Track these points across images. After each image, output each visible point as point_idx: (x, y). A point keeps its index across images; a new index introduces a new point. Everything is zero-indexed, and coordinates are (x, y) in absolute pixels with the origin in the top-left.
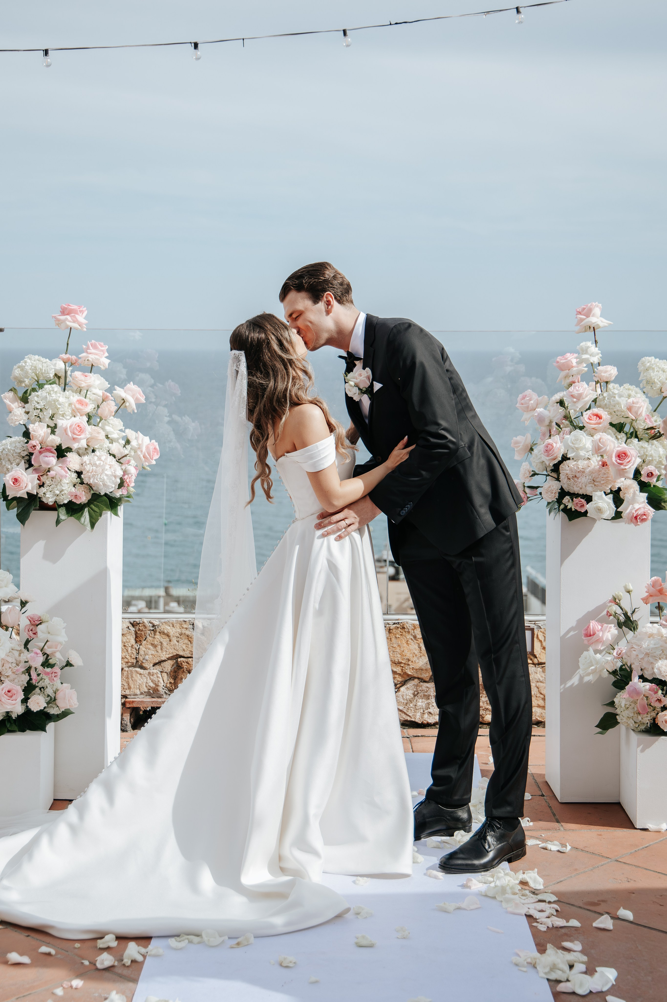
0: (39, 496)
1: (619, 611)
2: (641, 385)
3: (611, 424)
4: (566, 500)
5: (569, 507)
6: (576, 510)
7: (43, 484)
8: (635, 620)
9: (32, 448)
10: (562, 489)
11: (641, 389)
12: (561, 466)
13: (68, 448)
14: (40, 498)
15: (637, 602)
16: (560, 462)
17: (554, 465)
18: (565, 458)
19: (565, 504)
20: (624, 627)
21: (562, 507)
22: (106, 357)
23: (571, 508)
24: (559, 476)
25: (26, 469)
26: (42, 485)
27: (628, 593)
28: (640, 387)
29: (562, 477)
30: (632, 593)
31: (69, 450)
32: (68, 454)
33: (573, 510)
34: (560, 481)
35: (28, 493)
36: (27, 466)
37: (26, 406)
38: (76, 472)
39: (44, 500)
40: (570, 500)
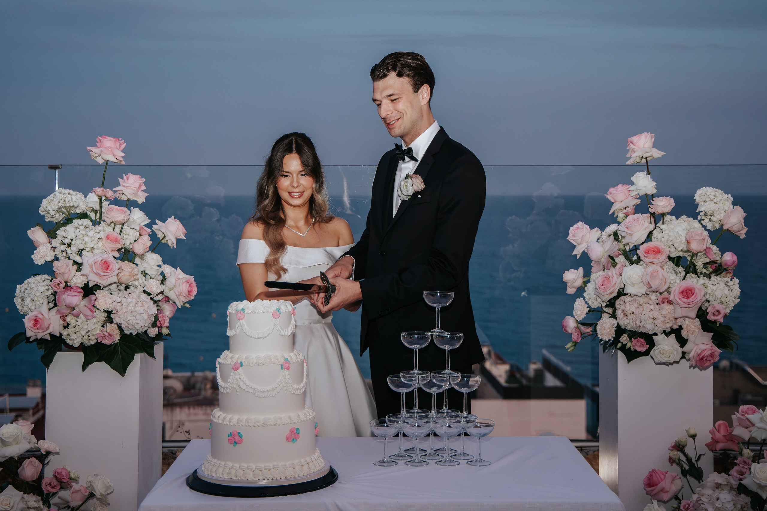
0: (63, 337)
1: (683, 458)
2: (699, 217)
3: (669, 258)
4: (624, 338)
5: (628, 347)
6: (635, 350)
7: (68, 324)
8: (700, 467)
9: (56, 287)
10: (619, 326)
11: (699, 221)
12: (617, 302)
13: (96, 285)
14: (64, 340)
15: (702, 449)
16: (616, 298)
17: (610, 301)
18: (621, 293)
19: (622, 343)
20: (688, 477)
21: (619, 345)
22: (143, 191)
23: (630, 347)
24: (614, 311)
25: (49, 310)
26: (66, 326)
27: (691, 439)
28: (698, 220)
29: (619, 313)
30: (696, 438)
31: (98, 287)
32: (97, 293)
33: (632, 350)
34: (616, 318)
35: (51, 335)
36: (52, 305)
37: (53, 241)
38: (105, 311)
39: (68, 342)
40: (628, 339)
